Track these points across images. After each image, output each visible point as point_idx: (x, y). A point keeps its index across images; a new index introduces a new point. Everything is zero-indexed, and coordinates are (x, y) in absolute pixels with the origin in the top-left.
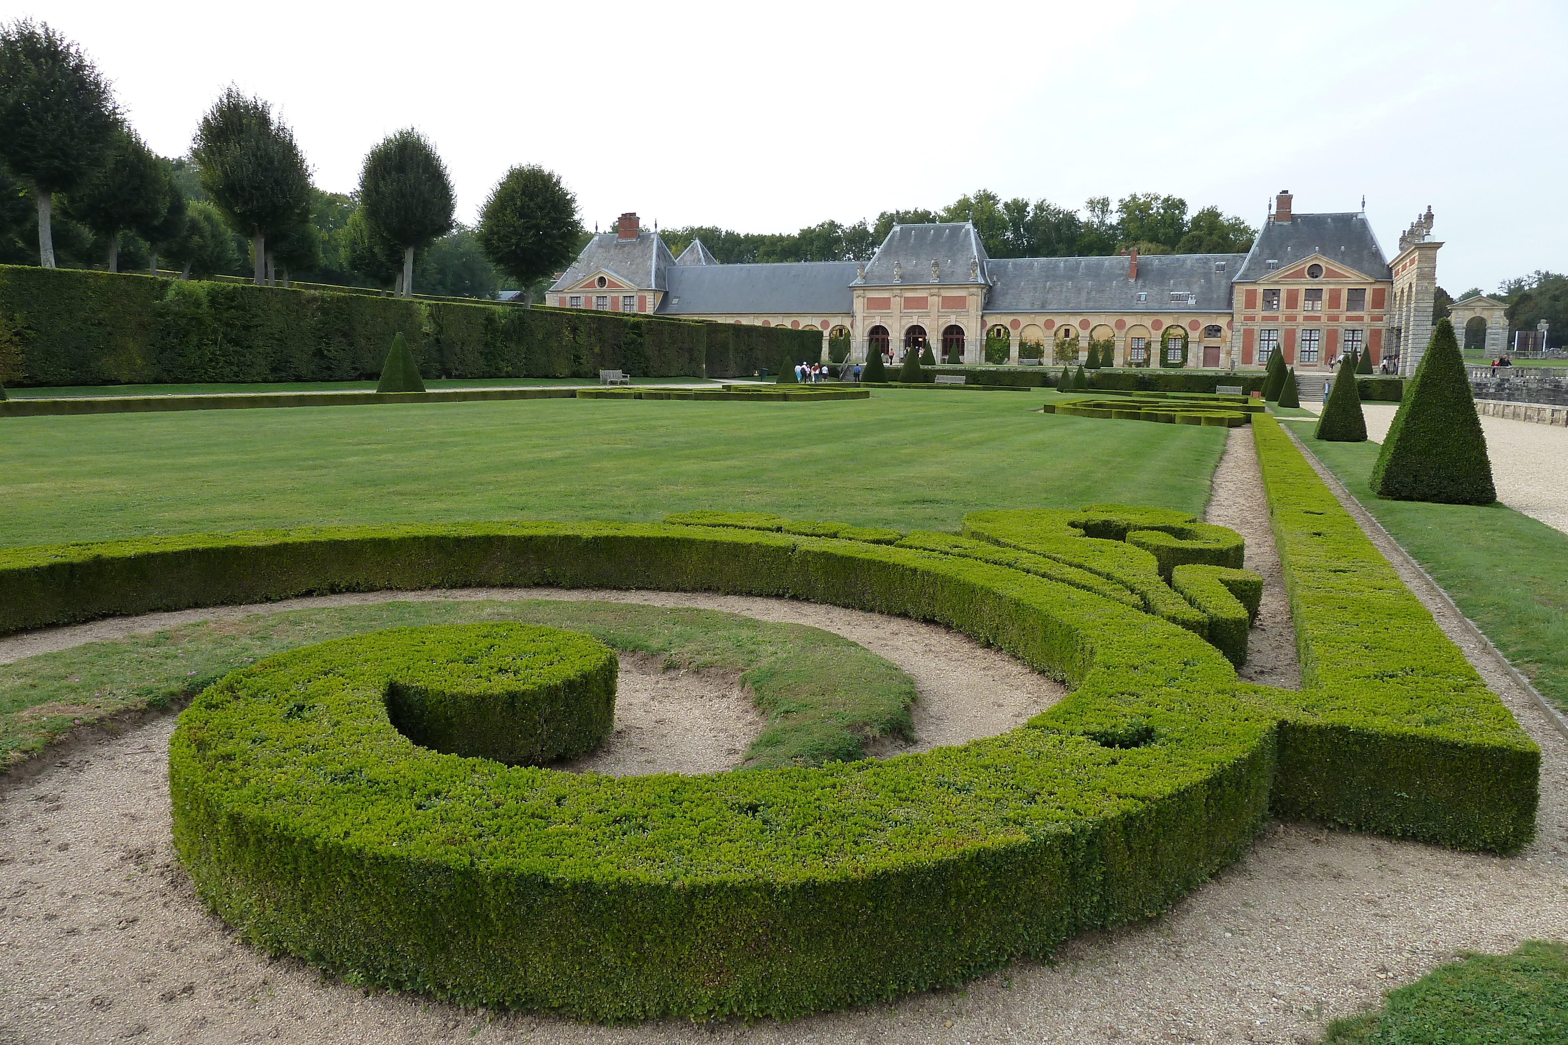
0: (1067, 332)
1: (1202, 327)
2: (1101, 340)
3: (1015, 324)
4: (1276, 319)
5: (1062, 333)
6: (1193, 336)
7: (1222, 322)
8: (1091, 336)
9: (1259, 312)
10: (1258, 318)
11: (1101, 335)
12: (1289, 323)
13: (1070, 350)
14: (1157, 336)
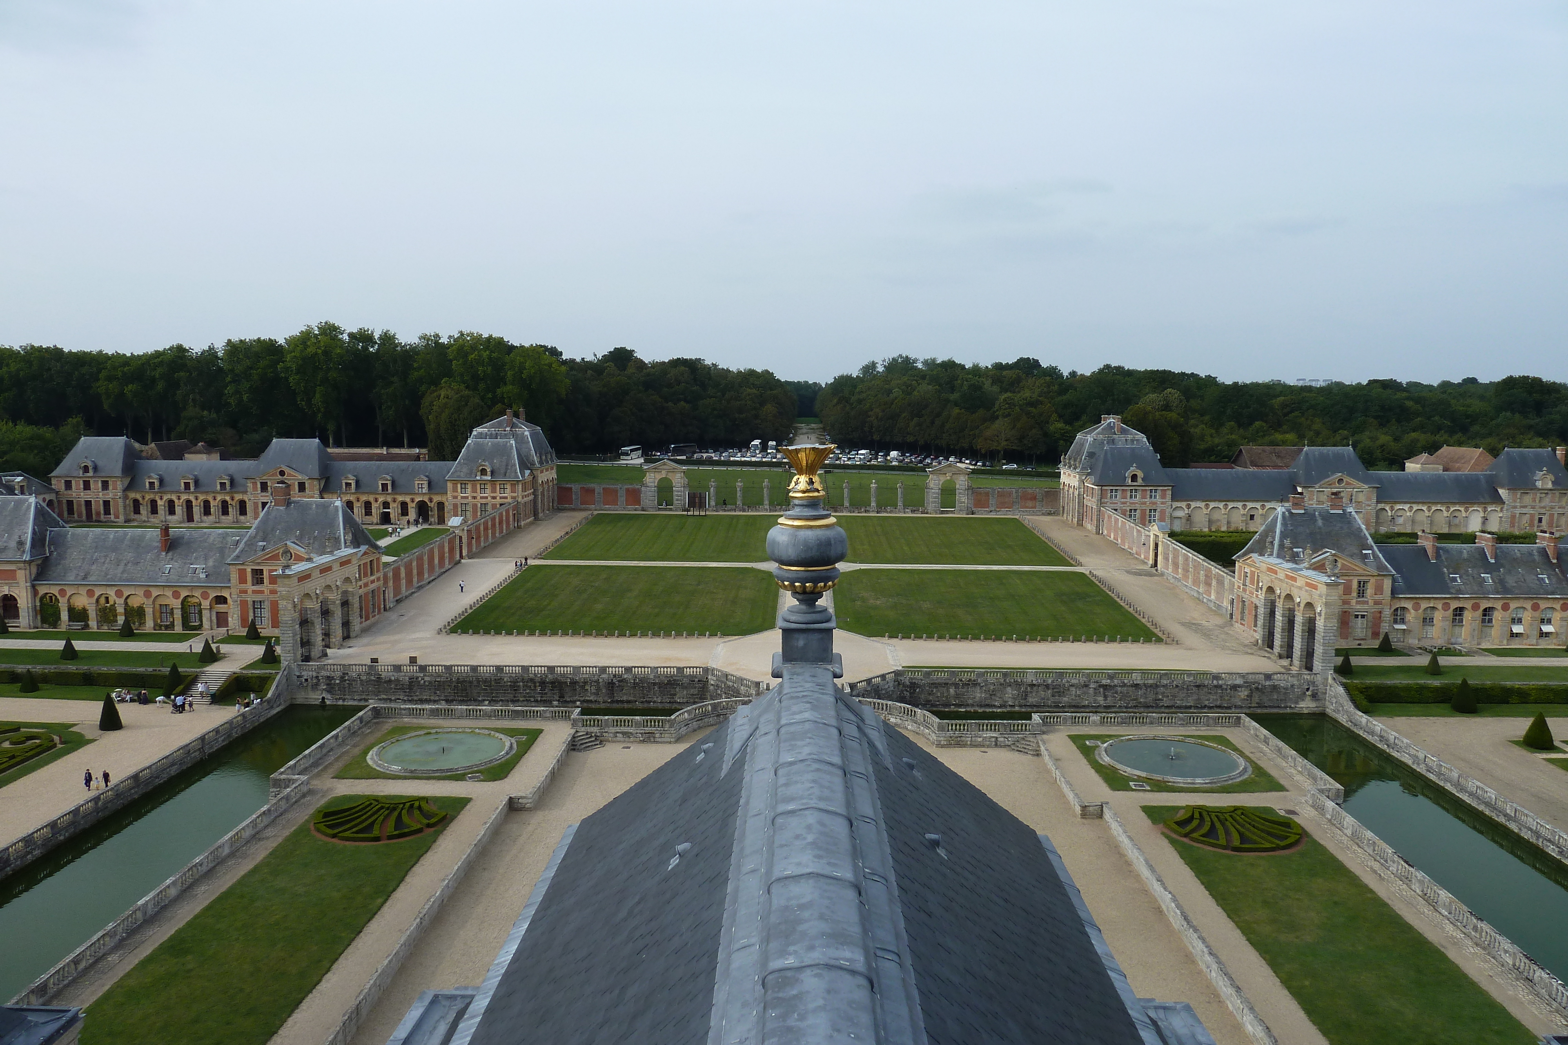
0: (107, 598)
1: (211, 598)
2: (135, 606)
3: (62, 592)
4: (262, 592)
5: (102, 600)
6: (206, 604)
7: (225, 594)
8: (126, 603)
9: (250, 587)
10: (250, 592)
11: (135, 602)
12: (272, 596)
13: (111, 614)
14: (176, 604)
